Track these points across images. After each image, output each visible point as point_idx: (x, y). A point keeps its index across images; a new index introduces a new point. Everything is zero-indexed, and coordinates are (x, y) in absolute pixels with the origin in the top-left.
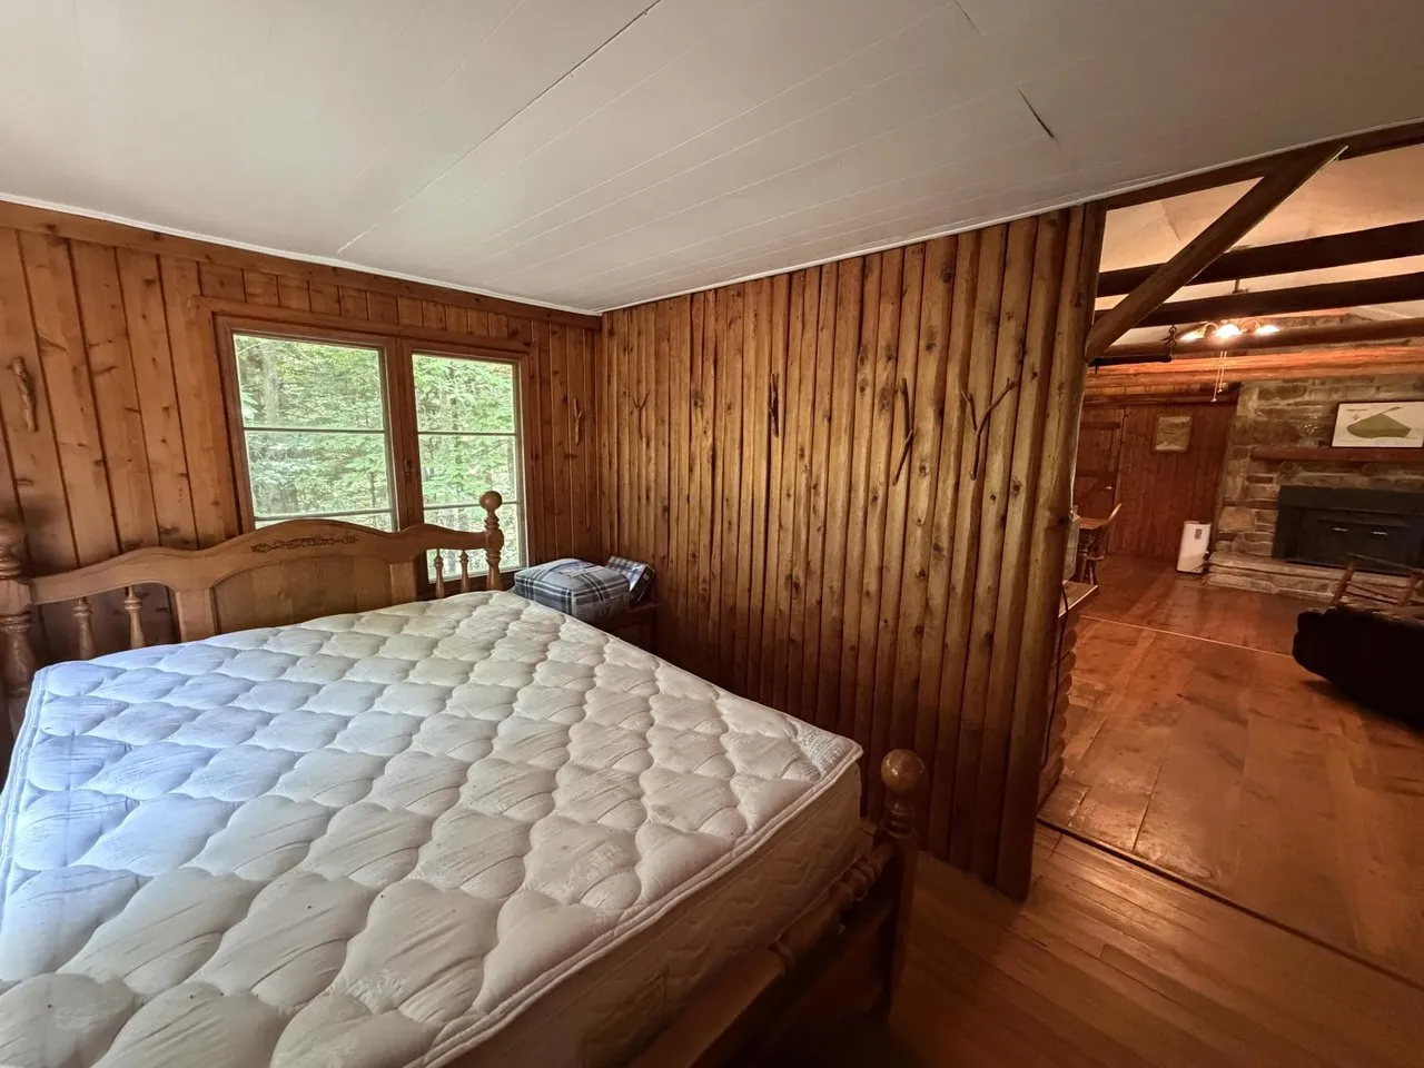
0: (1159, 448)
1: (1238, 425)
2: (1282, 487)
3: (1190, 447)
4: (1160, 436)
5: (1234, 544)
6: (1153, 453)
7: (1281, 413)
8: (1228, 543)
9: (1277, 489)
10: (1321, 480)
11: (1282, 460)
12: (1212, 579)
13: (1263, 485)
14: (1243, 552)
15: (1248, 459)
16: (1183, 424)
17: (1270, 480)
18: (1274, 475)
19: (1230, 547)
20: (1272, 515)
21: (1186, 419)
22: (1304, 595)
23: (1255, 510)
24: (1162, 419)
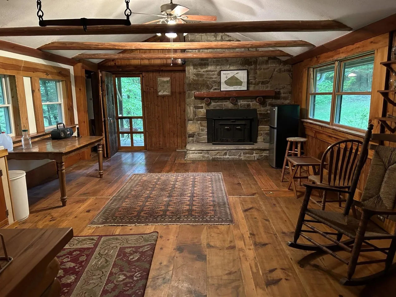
0: (160, 94)
1: (187, 81)
2: (207, 110)
3: (172, 92)
4: (159, 88)
5: (195, 139)
6: (158, 96)
7: (202, 75)
8: (192, 138)
9: (205, 111)
10: (218, 106)
11: (205, 98)
12: (189, 157)
13: (200, 110)
14: (198, 142)
15: (193, 98)
16: (167, 81)
17: (202, 107)
18: (203, 105)
19: (193, 140)
20: (205, 123)
21: (168, 79)
22: (220, 158)
23: (199, 122)
24: (159, 78)
